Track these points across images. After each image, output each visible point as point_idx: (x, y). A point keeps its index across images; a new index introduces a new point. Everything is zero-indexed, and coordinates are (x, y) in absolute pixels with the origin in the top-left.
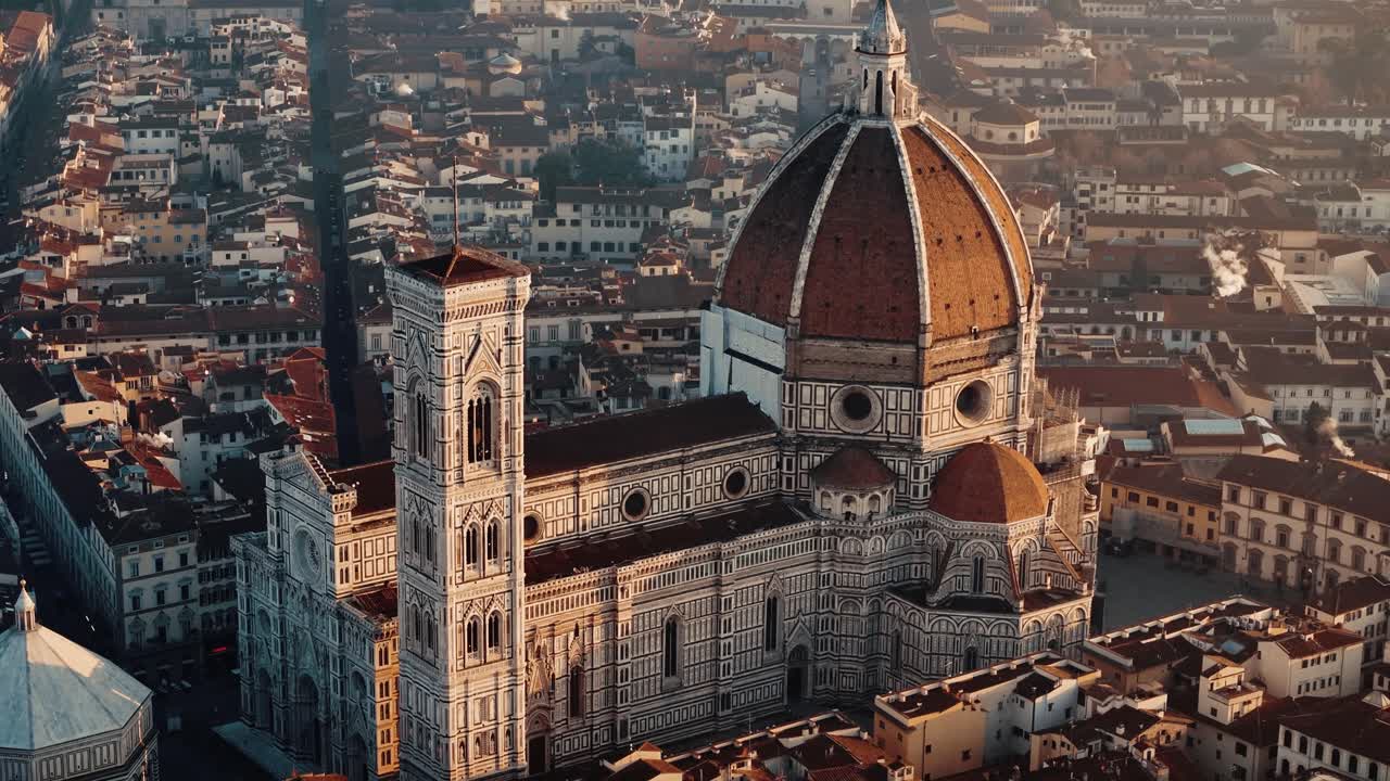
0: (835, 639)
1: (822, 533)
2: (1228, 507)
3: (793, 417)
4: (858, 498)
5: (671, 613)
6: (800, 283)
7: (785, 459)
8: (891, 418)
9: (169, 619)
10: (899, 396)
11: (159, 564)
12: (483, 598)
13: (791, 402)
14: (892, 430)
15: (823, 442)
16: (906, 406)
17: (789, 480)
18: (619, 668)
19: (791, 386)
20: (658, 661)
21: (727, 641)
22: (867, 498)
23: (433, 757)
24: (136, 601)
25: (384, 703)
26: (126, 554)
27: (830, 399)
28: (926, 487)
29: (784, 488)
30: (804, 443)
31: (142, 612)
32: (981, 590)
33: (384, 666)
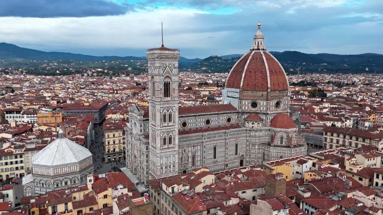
0: (250, 154)
1: (247, 130)
2: (325, 136)
3: (241, 107)
4: (255, 123)
5: (215, 145)
6: (242, 80)
7: (239, 116)
8: (262, 107)
9: (116, 147)
10: (263, 102)
11: (114, 135)
12: (168, 131)
13: (240, 104)
14: (262, 110)
15: (247, 113)
16: (265, 104)
17: (240, 121)
18: (203, 156)
19: (240, 101)
20: (212, 155)
21: (227, 152)
22: (257, 123)
23: (155, 172)
24: (109, 143)
25: (147, 160)
26: (107, 133)
27: (249, 103)
28: (269, 122)
29: (239, 122)
30: (243, 113)
31: (110, 145)
32: (282, 144)
33: (147, 151)
